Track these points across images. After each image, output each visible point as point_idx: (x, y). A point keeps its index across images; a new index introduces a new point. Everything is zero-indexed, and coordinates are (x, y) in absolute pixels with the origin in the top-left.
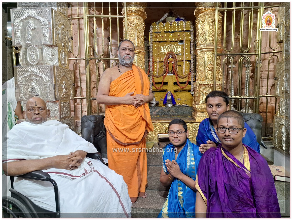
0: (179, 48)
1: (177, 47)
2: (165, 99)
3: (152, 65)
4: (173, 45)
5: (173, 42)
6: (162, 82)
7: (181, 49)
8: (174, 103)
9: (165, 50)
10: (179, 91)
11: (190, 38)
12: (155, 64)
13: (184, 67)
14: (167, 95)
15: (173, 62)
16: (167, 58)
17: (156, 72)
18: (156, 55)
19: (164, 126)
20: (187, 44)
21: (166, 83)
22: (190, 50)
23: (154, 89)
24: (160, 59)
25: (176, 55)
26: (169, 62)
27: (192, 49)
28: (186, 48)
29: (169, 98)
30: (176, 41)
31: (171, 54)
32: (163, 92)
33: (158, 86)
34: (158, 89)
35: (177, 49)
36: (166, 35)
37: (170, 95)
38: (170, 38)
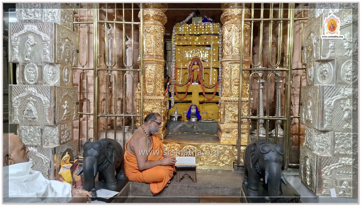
0: (206, 54)
1: (203, 52)
2: (188, 111)
3: (174, 72)
4: (199, 50)
5: (199, 46)
6: (185, 92)
7: (208, 55)
8: (199, 117)
9: (189, 56)
10: (205, 103)
11: (218, 42)
12: (178, 71)
13: (211, 75)
14: (191, 107)
15: (198, 70)
16: (192, 65)
17: (179, 80)
18: (179, 60)
19: (184, 147)
20: (214, 49)
21: (191, 93)
22: (219, 56)
23: (176, 100)
24: (184, 65)
25: (202, 61)
26: (193, 70)
27: (220, 55)
28: (213, 54)
29: (193, 111)
30: (203, 46)
31: (197, 61)
32: (187, 103)
33: (181, 96)
34: (180, 100)
35: (203, 55)
36: (191, 38)
37: (194, 108)
38: (196, 42)
